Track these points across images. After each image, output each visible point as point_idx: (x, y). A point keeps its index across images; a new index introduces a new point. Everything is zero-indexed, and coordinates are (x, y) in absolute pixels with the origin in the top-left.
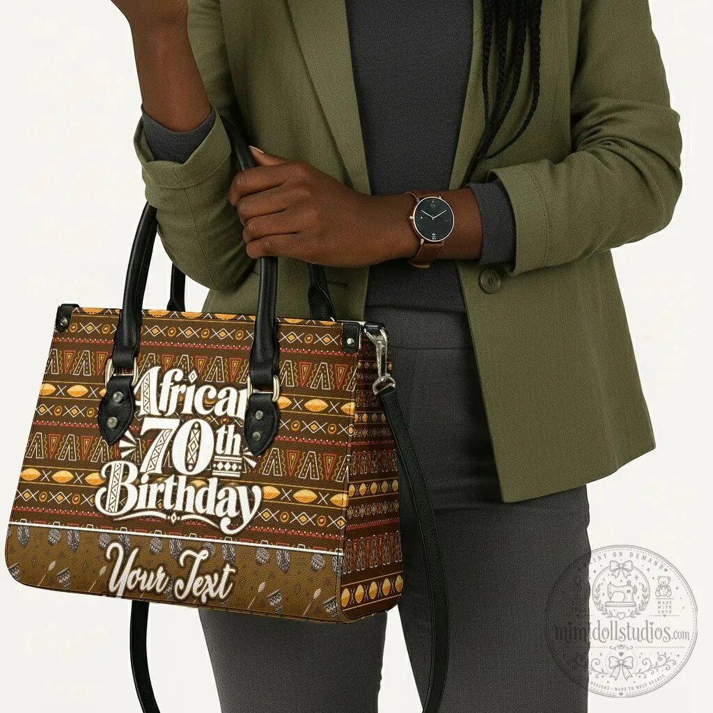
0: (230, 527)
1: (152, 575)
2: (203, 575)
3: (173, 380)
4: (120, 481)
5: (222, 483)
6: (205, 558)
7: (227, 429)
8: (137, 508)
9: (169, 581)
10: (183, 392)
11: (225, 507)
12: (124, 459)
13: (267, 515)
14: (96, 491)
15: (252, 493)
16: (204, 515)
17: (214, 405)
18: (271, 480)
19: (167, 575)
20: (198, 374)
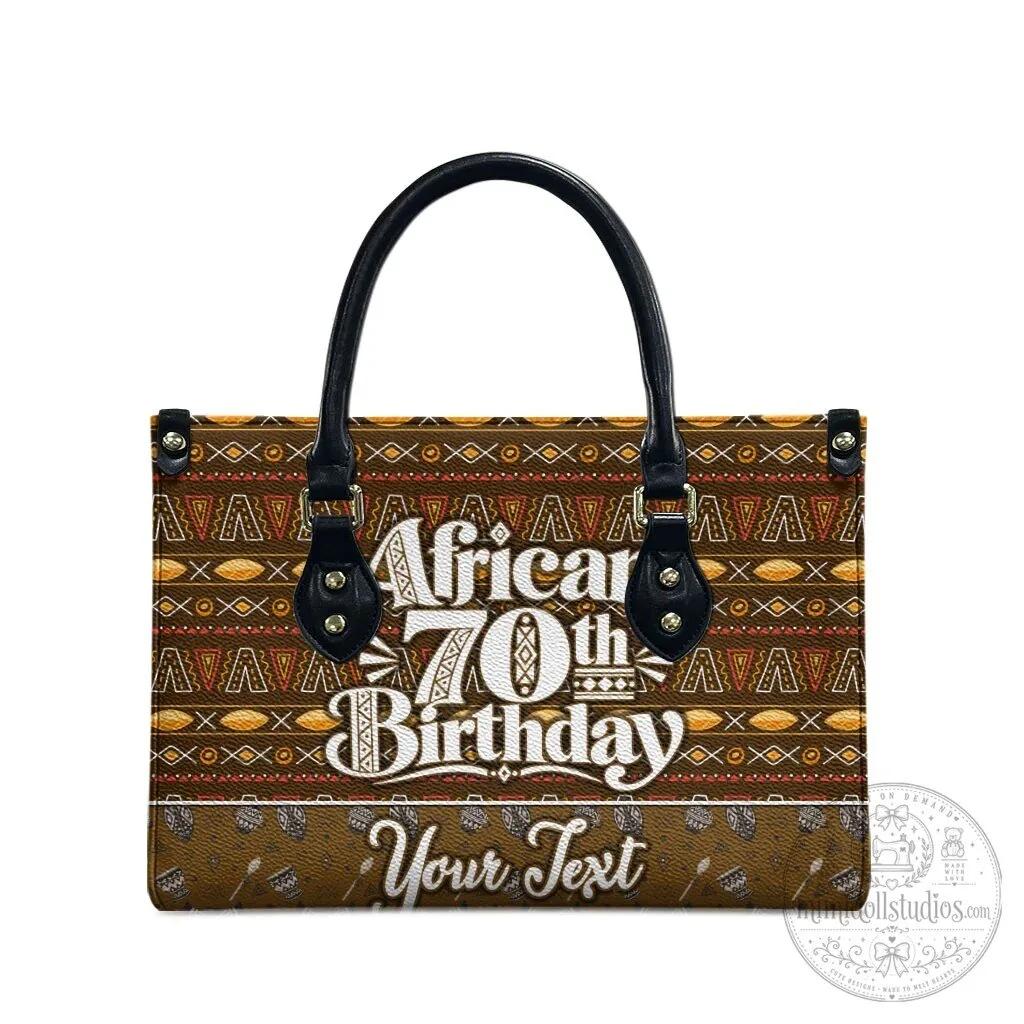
0: (624, 780)
1: (473, 864)
2: (581, 857)
3: (456, 542)
4: (375, 719)
5: (596, 711)
6: (580, 830)
7: (593, 622)
8: (422, 762)
9: (511, 872)
10: (484, 562)
11: (611, 749)
12: (376, 684)
13: (698, 756)
14: (324, 740)
15: (663, 722)
16: (568, 764)
17: (558, 581)
18: (701, 700)
19: (504, 863)
20: (510, 528)
